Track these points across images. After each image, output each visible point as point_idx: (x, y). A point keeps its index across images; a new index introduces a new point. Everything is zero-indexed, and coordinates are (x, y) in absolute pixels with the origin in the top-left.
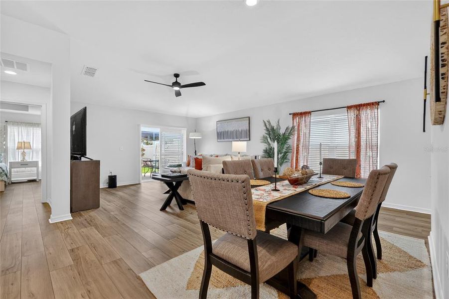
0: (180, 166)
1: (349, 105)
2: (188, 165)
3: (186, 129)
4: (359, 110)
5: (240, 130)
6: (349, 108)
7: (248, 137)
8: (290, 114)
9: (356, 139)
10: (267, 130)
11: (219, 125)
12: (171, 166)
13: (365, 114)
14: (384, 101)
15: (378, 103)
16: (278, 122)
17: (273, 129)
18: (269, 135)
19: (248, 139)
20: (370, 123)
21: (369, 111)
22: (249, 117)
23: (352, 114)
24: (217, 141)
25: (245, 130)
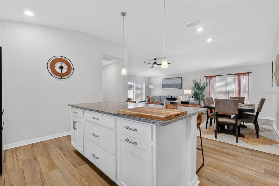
0: (145, 101)
1: (235, 73)
2: (149, 101)
3: (145, 83)
4: (240, 76)
6: (235, 75)
8: (205, 77)
9: (239, 89)
10: (195, 84)
13: (242, 77)
14: (251, 72)
15: (248, 73)
16: (200, 80)
17: (197, 83)
18: (196, 86)
19: (181, 88)
20: (245, 82)
21: (244, 76)
22: (181, 77)
23: (236, 77)
24: (162, 89)
25: (179, 84)
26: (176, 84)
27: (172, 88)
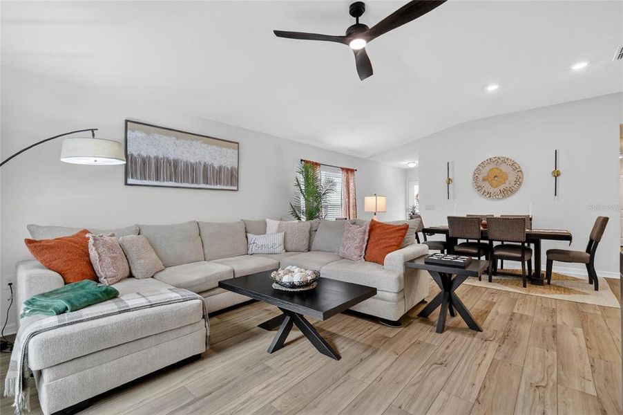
4: (348, 174)
6: (342, 169)
7: (235, 181)
15: (354, 171)
19: (235, 188)
22: (238, 144)
23: (344, 175)
24: (126, 184)
25: (230, 168)
26: (214, 168)
27: (196, 183)
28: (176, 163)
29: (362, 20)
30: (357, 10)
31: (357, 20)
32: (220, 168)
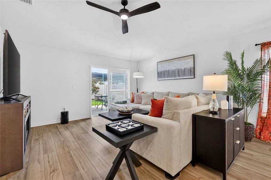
0: (125, 102)
2: (133, 101)
3: (130, 70)
5: (183, 68)
7: (192, 74)
8: (256, 45)
11: (160, 65)
12: (118, 103)
19: (193, 77)
22: (194, 55)
24: (158, 80)
25: (189, 68)
26: (182, 70)
27: (175, 77)
28: (169, 71)
29: (126, 7)
30: (124, 3)
31: (124, 7)
32: (185, 69)
